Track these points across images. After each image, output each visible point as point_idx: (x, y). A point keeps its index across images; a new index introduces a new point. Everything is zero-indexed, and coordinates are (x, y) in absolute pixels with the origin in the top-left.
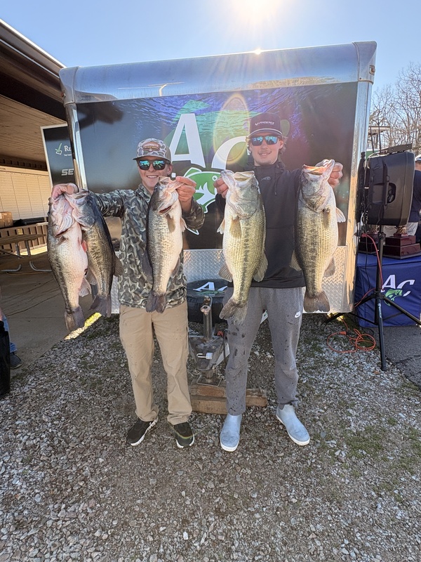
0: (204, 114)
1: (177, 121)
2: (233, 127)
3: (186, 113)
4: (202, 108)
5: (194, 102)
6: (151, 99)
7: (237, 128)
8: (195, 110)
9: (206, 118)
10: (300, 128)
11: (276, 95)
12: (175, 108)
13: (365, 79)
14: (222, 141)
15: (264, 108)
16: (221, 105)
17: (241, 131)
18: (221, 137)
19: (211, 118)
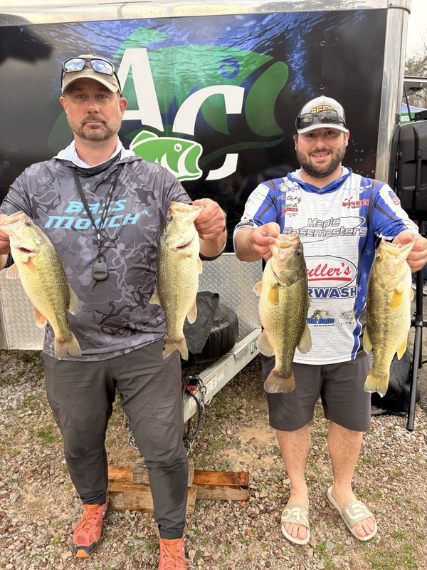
0: (161, 49)
1: (121, 60)
2: (204, 70)
3: (134, 47)
4: (158, 40)
5: (144, 30)
6: (77, 22)
7: (211, 72)
8: (146, 43)
9: (164, 56)
10: (303, 75)
11: (267, 25)
12: (116, 39)
13: (399, 6)
14: (188, 92)
15: (251, 44)
16: (186, 36)
17: (217, 77)
18: (186, 85)
19: (170, 56)
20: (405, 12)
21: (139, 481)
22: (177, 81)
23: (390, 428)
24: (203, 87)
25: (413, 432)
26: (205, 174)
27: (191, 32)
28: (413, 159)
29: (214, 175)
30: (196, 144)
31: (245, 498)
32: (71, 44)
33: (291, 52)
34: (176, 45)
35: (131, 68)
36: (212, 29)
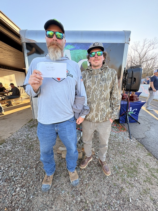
0: (73, 50)
2: (83, 55)
3: (67, 49)
4: (72, 48)
5: (69, 45)
8: (70, 48)
9: (74, 52)
13: (127, 42)
14: (79, 60)
17: (86, 57)
27: (80, 46)
34: (76, 49)
36: (85, 46)
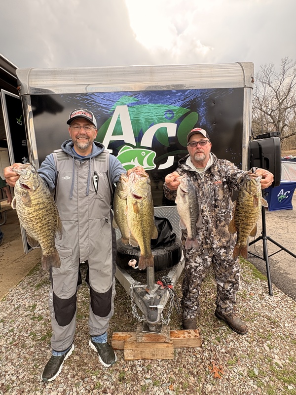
0: (135, 106)
1: (114, 111)
2: (157, 116)
4: (133, 102)
5: (126, 97)
6: (93, 94)
7: (160, 117)
8: (127, 103)
10: (205, 118)
11: (187, 94)
12: (112, 101)
13: (249, 86)
14: (148, 126)
15: (180, 103)
16: (147, 100)
17: (163, 119)
18: (147, 123)
19: (140, 109)
20: (251, 89)
21: (140, 341)
22: (143, 121)
23: (261, 295)
24: (156, 124)
25: (273, 296)
26: (158, 166)
27: (150, 98)
28: (259, 157)
29: (162, 167)
30: (153, 151)
31: (200, 345)
32: (88, 103)
33: (199, 107)
35: (119, 115)
36: (161, 96)
